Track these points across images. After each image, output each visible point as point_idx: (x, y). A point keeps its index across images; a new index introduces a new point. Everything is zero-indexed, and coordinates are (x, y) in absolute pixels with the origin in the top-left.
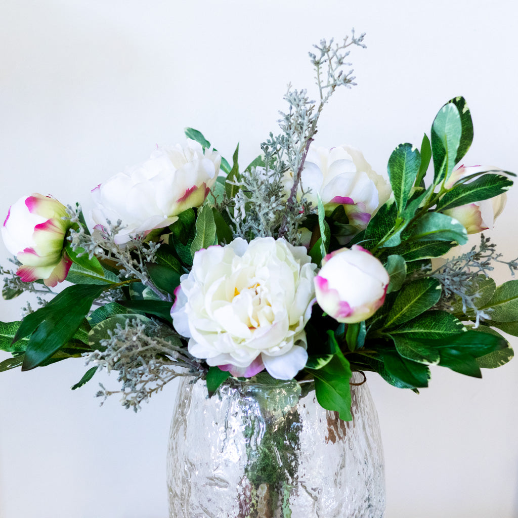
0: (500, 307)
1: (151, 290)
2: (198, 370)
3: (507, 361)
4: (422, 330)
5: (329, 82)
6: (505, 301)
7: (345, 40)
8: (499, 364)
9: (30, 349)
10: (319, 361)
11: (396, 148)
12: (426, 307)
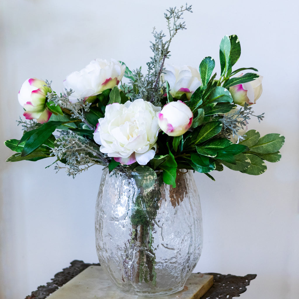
0: (262, 146)
1: (87, 125)
2: (106, 163)
3: (264, 172)
4: (214, 147)
5: (174, 27)
6: (265, 144)
7: (182, 8)
8: (260, 173)
9: (26, 147)
10: (161, 156)
11: (204, 59)
12: (215, 134)
